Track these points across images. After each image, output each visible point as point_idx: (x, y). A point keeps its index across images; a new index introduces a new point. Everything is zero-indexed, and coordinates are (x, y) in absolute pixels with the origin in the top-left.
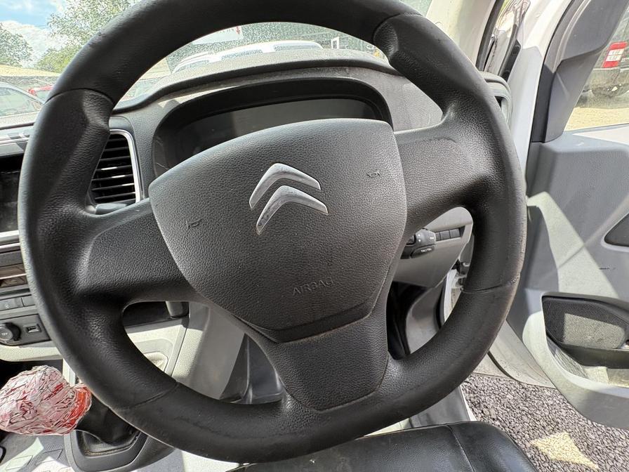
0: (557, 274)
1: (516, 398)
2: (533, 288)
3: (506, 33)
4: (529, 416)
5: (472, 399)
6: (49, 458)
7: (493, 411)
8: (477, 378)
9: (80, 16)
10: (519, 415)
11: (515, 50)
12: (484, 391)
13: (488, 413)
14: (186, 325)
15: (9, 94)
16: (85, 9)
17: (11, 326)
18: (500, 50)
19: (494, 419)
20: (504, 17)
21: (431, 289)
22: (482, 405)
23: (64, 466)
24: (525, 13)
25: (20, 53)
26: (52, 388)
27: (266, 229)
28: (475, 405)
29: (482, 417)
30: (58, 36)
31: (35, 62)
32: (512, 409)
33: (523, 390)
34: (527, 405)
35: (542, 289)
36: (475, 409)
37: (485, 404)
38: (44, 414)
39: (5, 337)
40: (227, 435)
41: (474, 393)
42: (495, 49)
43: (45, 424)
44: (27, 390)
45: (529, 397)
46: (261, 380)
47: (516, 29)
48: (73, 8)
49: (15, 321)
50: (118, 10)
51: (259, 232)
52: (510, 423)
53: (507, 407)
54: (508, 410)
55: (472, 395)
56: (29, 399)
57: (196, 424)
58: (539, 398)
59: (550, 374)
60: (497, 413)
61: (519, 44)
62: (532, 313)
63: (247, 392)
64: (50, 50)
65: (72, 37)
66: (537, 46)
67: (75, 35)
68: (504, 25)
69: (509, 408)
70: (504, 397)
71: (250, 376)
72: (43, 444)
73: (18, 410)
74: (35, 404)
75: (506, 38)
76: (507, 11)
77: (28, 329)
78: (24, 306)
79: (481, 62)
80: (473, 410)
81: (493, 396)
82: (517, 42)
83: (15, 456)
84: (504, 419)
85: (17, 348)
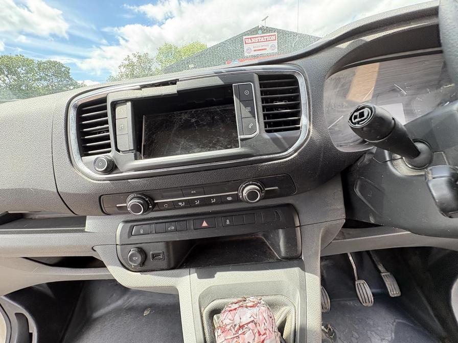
17: (141, 251)
77: (153, 256)
78: (156, 233)
85: (139, 273)
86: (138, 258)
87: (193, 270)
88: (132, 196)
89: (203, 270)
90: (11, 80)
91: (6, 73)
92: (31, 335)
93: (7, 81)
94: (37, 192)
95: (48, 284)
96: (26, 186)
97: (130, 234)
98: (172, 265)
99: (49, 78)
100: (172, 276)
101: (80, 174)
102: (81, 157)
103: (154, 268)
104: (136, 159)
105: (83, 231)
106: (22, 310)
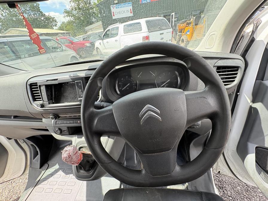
0: (264, 139)
1: (242, 189)
2: (251, 143)
3: (249, 33)
4: (248, 199)
5: (219, 185)
6: (61, 171)
7: (229, 193)
8: (223, 176)
9: (74, 9)
10: (242, 197)
11: (252, 41)
12: (226, 182)
13: (226, 193)
14: (109, 137)
15: (51, 41)
16: (76, 6)
17: (60, 129)
18: (245, 40)
19: (229, 196)
20: (249, 26)
21: (202, 136)
22: (224, 189)
23: (65, 174)
24: (258, 26)
25: (54, 24)
26: (75, 152)
27: (144, 123)
28: (220, 188)
29: (223, 194)
30: (66, 17)
31: (58, 27)
32: (239, 194)
33: (246, 187)
34: (248, 194)
35: (256, 144)
36: (220, 190)
37: (225, 188)
38: (73, 159)
39: (58, 132)
40: (127, 177)
41: (221, 183)
42: (243, 39)
43: (73, 162)
44: (70, 151)
45: (249, 191)
46: (130, 159)
47: (253, 32)
48: (72, 6)
49: (61, 128)
50: (87, 6)
51: (141, 124)
52: (237, 200)
53: (237, 192)
54: (237, 194)
55: (219, 183)
56: (70, 154)
57: (119, 172)
58: (255, 192)
59: (256, 181)
60: (231, 194)
61: (254, 38)
62: (249, 154)
63: (124, 162)
64: (63, 22)
65: (71, 17)
66: (263, 40)
67: (71, 16)
68: (248, 29)
69: (238, 193)
70: (236, 187)
71: (126, 156)
72: (59, 166)
73: (68, 157)
74: (72, 156)
75: (248, 36)
76: (250, 24)
77: (64, 131)
78: (64, 124)
79: (233, 48)
80: (219, 190)
81: (230, 186)
82: (253, 37)
83: (52, 167)
84: (235, 197)
85: (60, 136)
86: (59, 131)
87: (76, 136)
88: (51, 114)
89: (79, 136)
90: (6, 14)
91: (2, 9)
92: (37, 151)
93: (4, 15)
94: (23, 111)
95: (40, 135)
96: (20, 109)
97: (56, 124)
98: (71, 133)
99: (27, 12)
100: (70, 137)
101: (34, 107)
102: (34, 101)
103: (64, 134)
104: (49, 104)
105: (42, 122)
106: (32, 144)
